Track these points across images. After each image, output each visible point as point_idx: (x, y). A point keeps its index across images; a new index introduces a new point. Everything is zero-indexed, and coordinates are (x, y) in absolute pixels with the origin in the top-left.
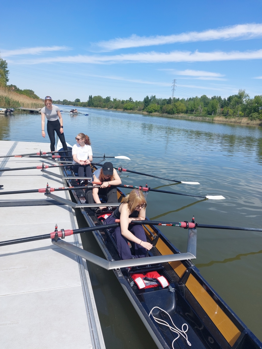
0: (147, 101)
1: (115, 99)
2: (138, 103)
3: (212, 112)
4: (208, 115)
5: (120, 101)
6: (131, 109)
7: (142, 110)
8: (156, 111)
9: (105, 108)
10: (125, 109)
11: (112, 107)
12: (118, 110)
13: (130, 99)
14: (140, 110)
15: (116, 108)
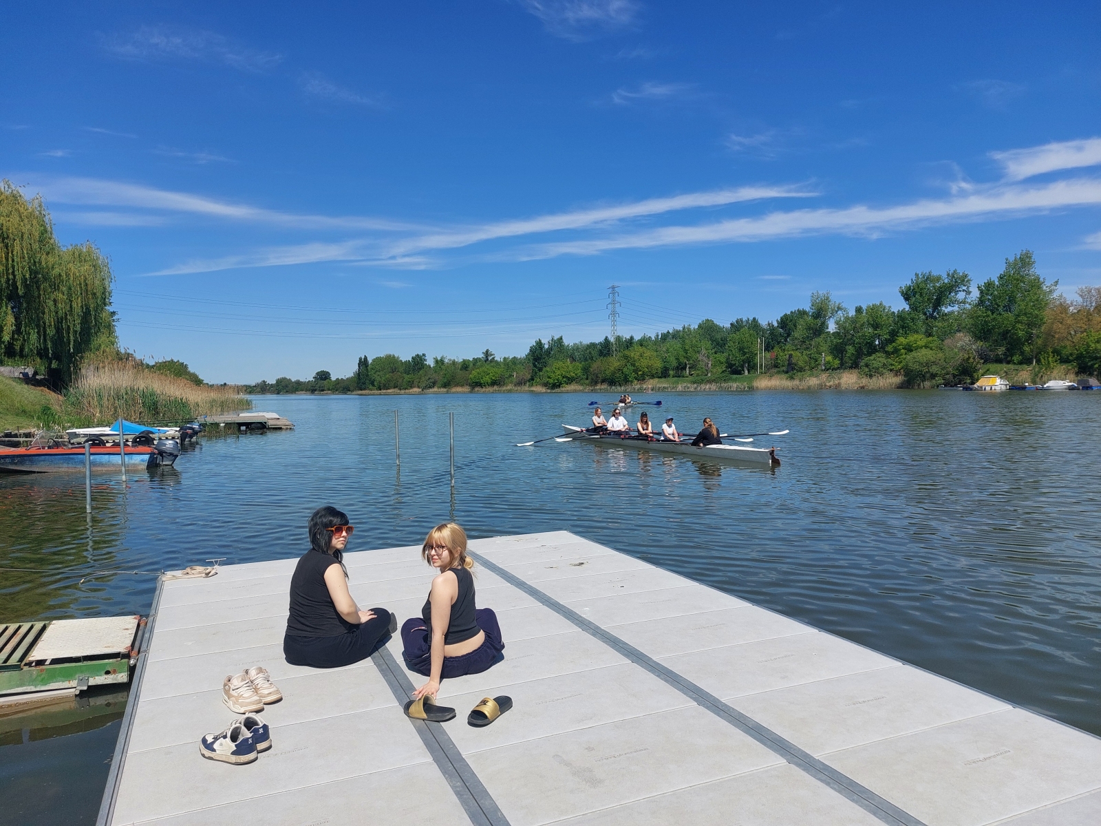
0: (539, 356)
1: (439, 359)
2: (511, 364)
3: (742, 367)
4: (735, 376)
5: (454, 363)
6: (494, 383)
7: (528, 383)
8: (570, 380)
9: (411, 387)
10: (476, 384)
11: (434, 384)
12: (454, 390)
13: (487, 353)
14: (520, 383)
15: (445, 386)
